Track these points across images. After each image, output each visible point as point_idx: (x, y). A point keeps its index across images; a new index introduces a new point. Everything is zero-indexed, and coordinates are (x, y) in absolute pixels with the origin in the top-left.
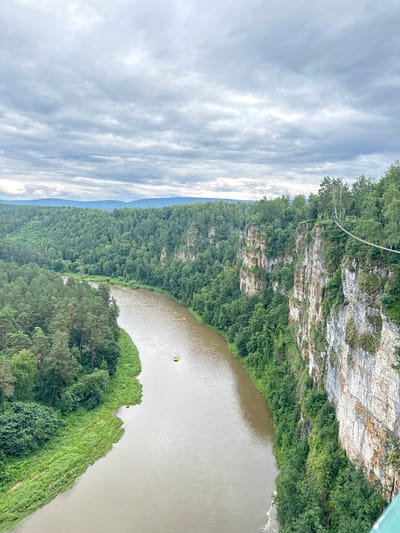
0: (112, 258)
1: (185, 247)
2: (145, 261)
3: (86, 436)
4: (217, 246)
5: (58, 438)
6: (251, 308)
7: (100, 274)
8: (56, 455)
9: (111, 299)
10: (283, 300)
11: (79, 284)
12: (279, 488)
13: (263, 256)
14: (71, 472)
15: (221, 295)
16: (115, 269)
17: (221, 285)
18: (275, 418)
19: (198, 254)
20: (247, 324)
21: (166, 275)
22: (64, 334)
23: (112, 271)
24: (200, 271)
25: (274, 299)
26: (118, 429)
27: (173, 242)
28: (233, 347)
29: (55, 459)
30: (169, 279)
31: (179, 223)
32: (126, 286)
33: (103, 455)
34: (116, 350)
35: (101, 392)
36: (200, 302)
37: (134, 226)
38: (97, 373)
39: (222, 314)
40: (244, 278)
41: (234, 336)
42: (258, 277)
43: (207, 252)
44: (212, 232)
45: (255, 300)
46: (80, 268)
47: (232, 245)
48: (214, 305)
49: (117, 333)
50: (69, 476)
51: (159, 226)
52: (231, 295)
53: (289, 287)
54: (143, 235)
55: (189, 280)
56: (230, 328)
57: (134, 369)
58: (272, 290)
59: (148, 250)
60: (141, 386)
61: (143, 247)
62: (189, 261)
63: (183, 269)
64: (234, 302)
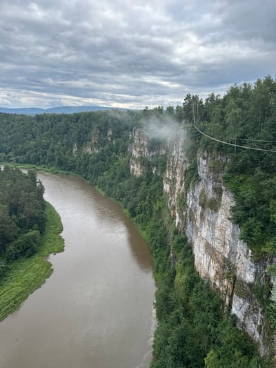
0: (36, 151)
1: (90, 143)
2: (62, 153)
3: (26, 275)
4: (114, 142)
5: (5, 278)
6: (138, 185)
7: (28, 163)
8: (5, 289)
9: (38, 181)
10: (159, 179)
11: (13, 171)
12: (157, 298)
13: (146, 149)
14: (17, 299)
15: (117, 177)
16: (39, 159)
17: (117, 170)
18: (154, 255)
19: (101, 148)
20: (136, 196)
21: (78, 164)
22: (5, 206)
23: (37, 161)
24: (102, 160)
25: (153, 179)
26: (49, 270)
27: (82, 139)
28: (126, 211)
29: (5, 292)
30: (80, 167)
31: (86, 126)
32: (48, 171)
33: (39, 286)
34: (44, 217)
35: (35, 245)
36: (103, 182)
37: (52, 127)
38: (32, 233)
39: (118, 190)
40: (133, 165)
41: (127, 204)
42: (143, 164)
43: (106, 147)
44: (110, 133)
45: (141, 179)
46: (13, 159)
47: (125, 141)
48: (113, 184)
49: (44, 205)
50: (16, 302)
51: (72, 128)
52: (124, 177)
53: (163, 171)
54: (59, 134)
55: (95, 167)
56: (124, 199)
57: (57, 229)
58: (152, 173)
59: (63, 145)
60: (64, 240)
61: (59, 143)
62: (94, 154)
63: (91, 159)
64: (126, 182)
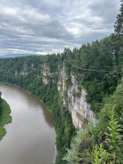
1: (23, 70)
2: (10, 76)
4: (35, 69)
6: (46, 88)
10: (56, 85)
12: (57, 140)
13: (49, 72)
15: (37, 85)
17: (37, 82)
18: (55, 120)
19: (28, 72)
20: (45, 93)
21: (18, 80)
24: (29, 78)
25: (53, 85)
26: (4, 132)
27: (19, 69)
28: (41, 101)
30: (19, 81)
31: (21, 63)
32: (3, 85)
34: (1, 106)
36: (30, 88)
37: (5, 64)
40: (44, 79)
41: (42, 97)
42: (48, 79)
43: (31, 72)
44: (33, 65)
45: (47, 85)
47: (40, 69)
48: (35, 89)
49: (2, 101)
51: (14, 64)
52: (40, 85)
53: (57, 81)
54: (8, 67)
55: (26, 81)
56: (40, 95)
57: (8, 112)
58: (52, 82)
59: (10, 72)
60: (11, 117)
61: (8, 71)
62: (25, 75)
63: (24, 77)
64: (41, 87)
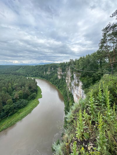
2: (41, 74)
9: (36, 81)
13: (61, 72)
17: (55, 77)
20: (59, 84)
21: (45, 76)
22: (28, 87)
24: (51, 75)
27: (46, 70)
28: (57, 87)
31: (47, 67)
32: (38, 78)
36: (51, 80)
38: (34, 93)
40: (58, 76)
42: (61, 76)
43: (52, 72)
44: (53, 69)
46: (30, 76)
47: (56, 70)
48: (54, 81)
49: (37, 87)
53: (66, 77)
54: (41, 69)
56: (56, 84)
57: (40, 92)
58: (63, 78)
60: (42, 95)
63: (48, 75)
64: (57, 80)
